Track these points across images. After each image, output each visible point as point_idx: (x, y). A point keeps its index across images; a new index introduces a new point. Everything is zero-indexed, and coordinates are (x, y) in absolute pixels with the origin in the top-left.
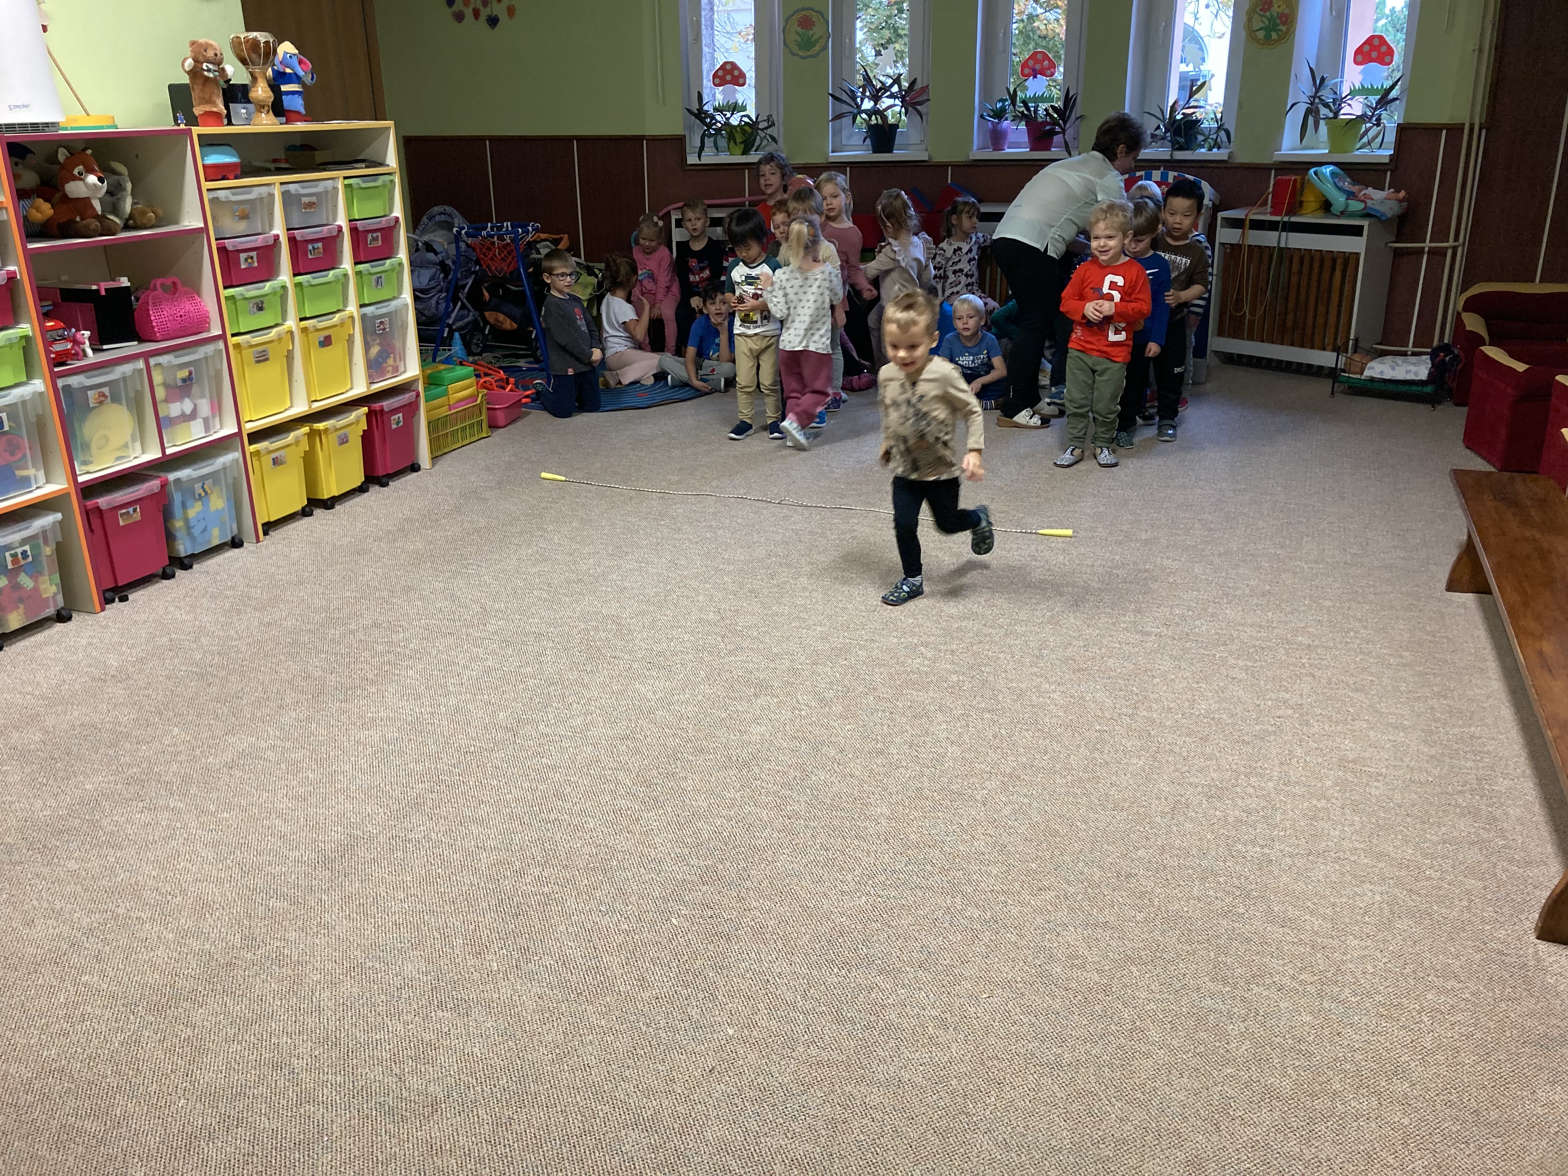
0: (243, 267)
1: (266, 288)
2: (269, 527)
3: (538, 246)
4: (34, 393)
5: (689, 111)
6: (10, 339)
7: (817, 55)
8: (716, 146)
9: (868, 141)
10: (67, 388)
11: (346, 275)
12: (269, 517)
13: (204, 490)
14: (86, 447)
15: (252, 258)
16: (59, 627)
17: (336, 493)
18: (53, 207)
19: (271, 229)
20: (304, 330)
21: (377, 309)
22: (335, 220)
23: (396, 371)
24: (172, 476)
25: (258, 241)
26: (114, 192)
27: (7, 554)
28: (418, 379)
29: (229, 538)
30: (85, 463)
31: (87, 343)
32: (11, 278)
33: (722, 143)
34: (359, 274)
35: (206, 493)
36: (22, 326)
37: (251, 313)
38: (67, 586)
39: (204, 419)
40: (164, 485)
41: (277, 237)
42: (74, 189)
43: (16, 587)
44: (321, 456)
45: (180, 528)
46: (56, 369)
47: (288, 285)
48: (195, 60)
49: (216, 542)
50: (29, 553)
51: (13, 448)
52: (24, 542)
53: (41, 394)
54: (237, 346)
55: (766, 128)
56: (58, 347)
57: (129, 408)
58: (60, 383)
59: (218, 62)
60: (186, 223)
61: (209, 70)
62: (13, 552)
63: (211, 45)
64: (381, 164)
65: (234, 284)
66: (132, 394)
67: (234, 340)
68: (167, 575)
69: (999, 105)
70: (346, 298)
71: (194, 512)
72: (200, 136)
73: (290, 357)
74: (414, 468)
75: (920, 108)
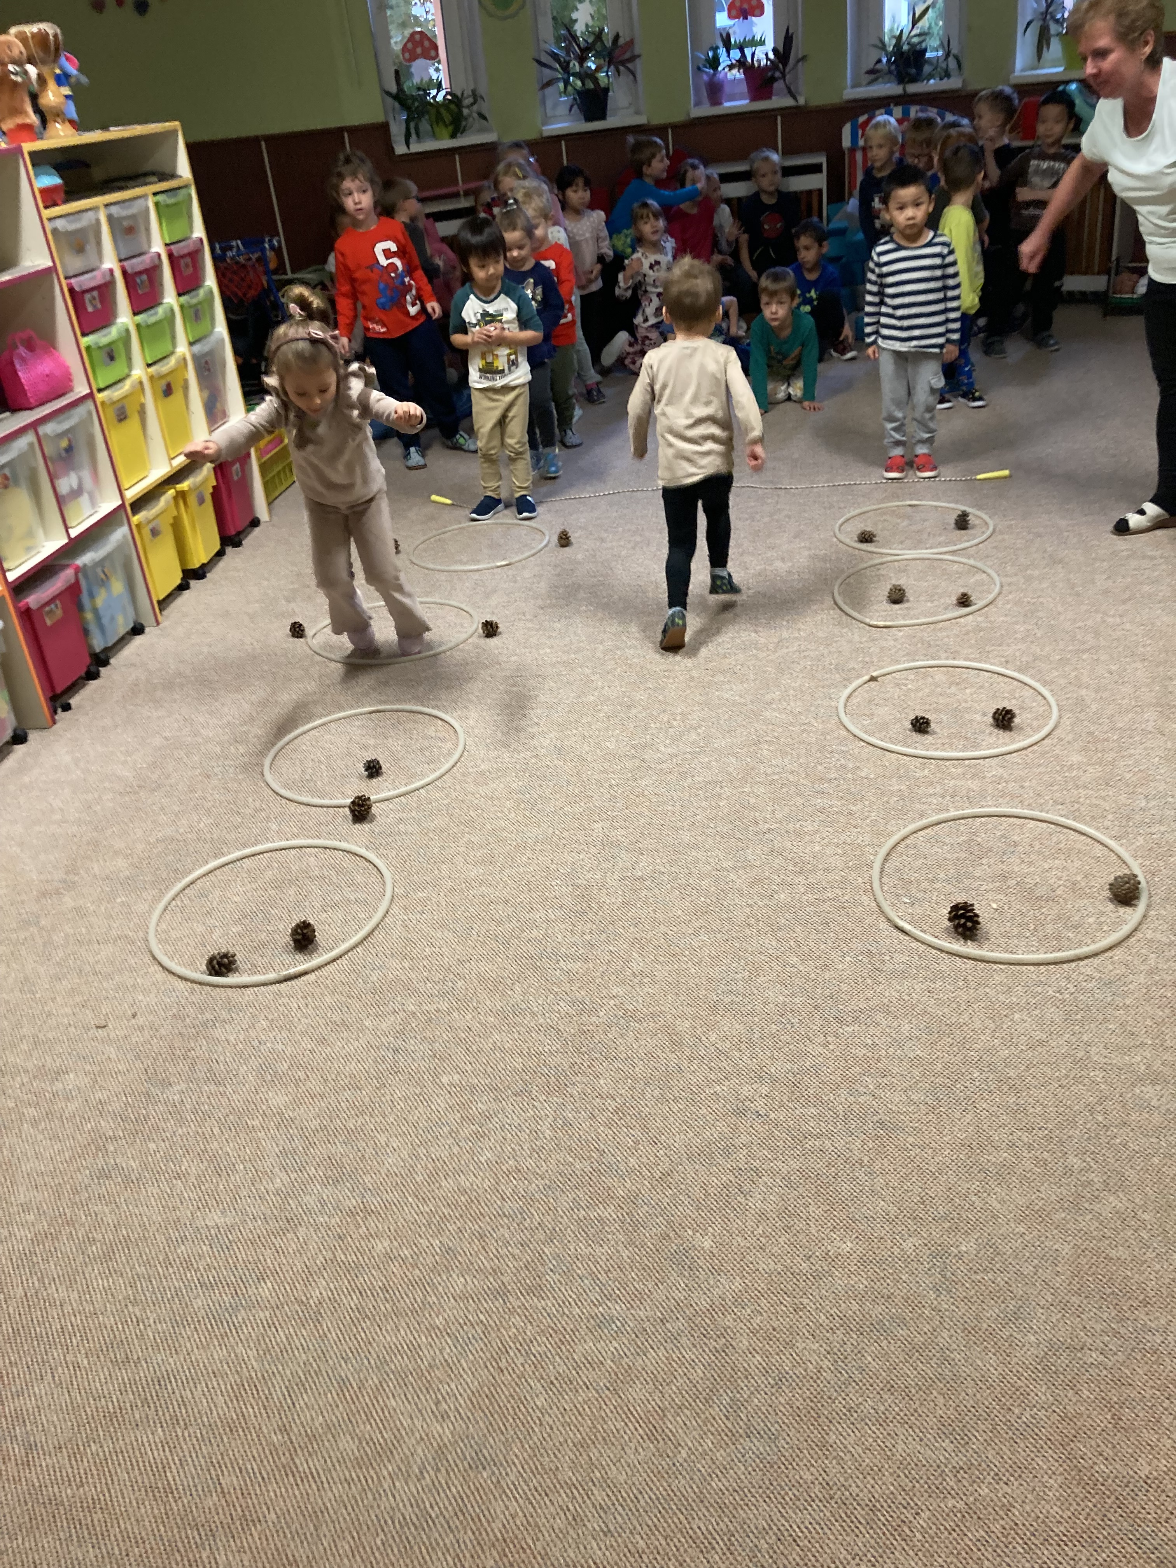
0: (90, 309)
1: (111, 334)
2: (162, 605)
5: (388, 94)
7: (514, 15)
9: (575, 109)
11: (172, 310)
12: (160, 594)
13: (105, 575)
15: (95, 298)
17: (203, 561)
19: (105, 262)
20: (151, 379)
21: (202, 346)
22: (153, 245)
24: (79, 562)
25: (94, 279)
29: (131, 625)
33: (425, 125)
34: (182, 307)
35: (107, 578)
37: (107, 365)
38: (16, 702)
39: (89, 494)
40: (75, 573)
41: (111, 272)
44: (186, 520)
45: (92, 621)
47: (130, 327)
48: (3, 63)
49: (122, 631)
54: (103, 404)
57: (28, 490)
59: (22, 61)
60: (29, 263)
61: (16, 74)
63: (14, 42)
64: (174, 176)
65: (87, 331)
66: (30, 473)
67: (100, 397)
68: (93, 675)
69: (710, 54)
70: (173, 338)
71: (100, 600)
72: (32, 154)
73: (142, 412)
74: (255, 523)
75: (630, 65)
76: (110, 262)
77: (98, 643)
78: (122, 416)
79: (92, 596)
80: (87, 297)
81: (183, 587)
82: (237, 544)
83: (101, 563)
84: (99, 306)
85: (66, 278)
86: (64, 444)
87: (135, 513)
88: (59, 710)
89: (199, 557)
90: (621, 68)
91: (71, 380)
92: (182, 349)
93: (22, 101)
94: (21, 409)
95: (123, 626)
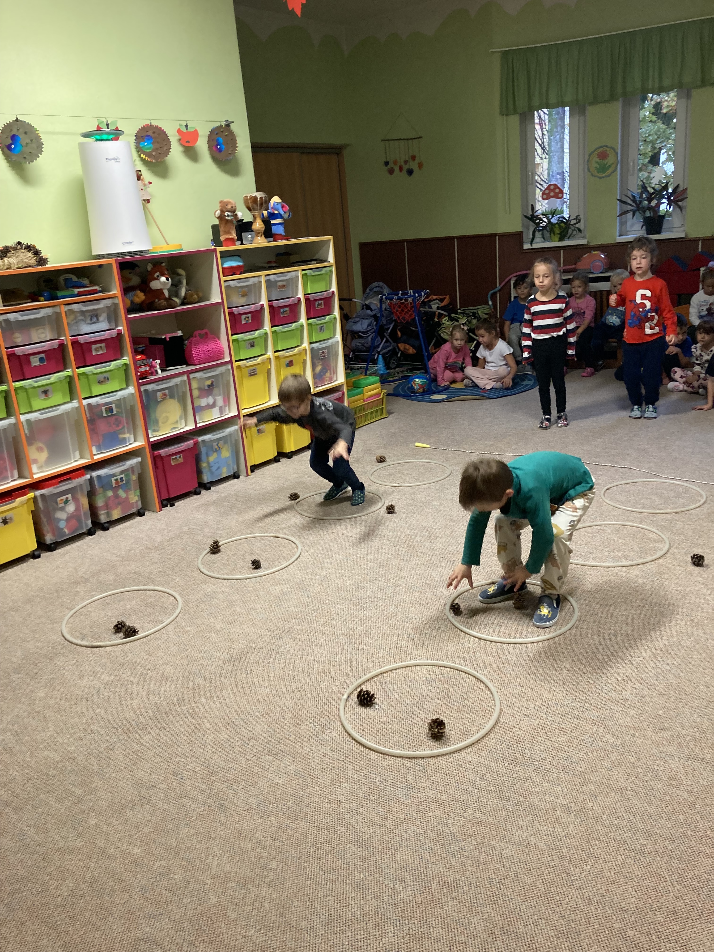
0: (243, 322)
1: (256, 334)
2: (254, 468)
3: (431, 303)
4: (130, 394)
5: (526, 217)
6: (117, 366)
7: (609, 175)
8: (543, 237)
9: (644, 228)
10: (146, 391)
11: (302, 326)
12: (255, 462)
13: (218, 447)
14: (156, 422)
15: (248, 317)
16: (139, 519)
17: (293, 449)
18: (145, 295)
19: (260, 301)
20: (277, 358)
21: (320, 344)
22: (297, 294)
23: (331, 380)
24: (200, 439)
25: (252, 308)
26: (176, 285)
27: (113, 479)
28: (343, 385)
29: (232, 473)
30: (154, 431)
31: (158, 367)
32: (119, 334)
33: (547, 235)
34: (310, 325)
35: (219, 448)
36: (124, 358)
37: (247, 348)
38: (143, 497)
39: (219, 407)
40: (196, 443)
41: (262, 306)
42: (154, 285)
43: (117, 496)
45: (205, 467)
46: (140, 381)
47: (269, 332)
48: (222, 211)
49: (225, 475)
50: (124, 479)
51: (118, 423)
52: (122, 472)
53: (133, 394)
54: (239, 367)
55: (575, 224)
56: (142, 369)
57: (179, 401)
58: (143, 388)
59: (233, 211)
60: (213, 300)
61: (228, 216)
62: (115, 478)
63: (230, 202)
64: (325, 261)
65: (238, 332)
66: (181, 394)
67: (236, 364)
68: (196, 493)
70: (300, 339)
71: (212, 458)
72: (223, 252)
73: (269, 372)
76: (264, 301)
77: (206, 478)
78: (253, 373)
79: (207, 455)
80: (243, 317)
81: (276, 460)
83: (217, 440)
84: (250, 321)
85: (228, 308)
86: (209, 382)
88: (168, 505)
89: (291, 447)
90: (674, 205)
91: (224, 354)
92: (305, 344)
93: (230, 228)
95: (226, 472)
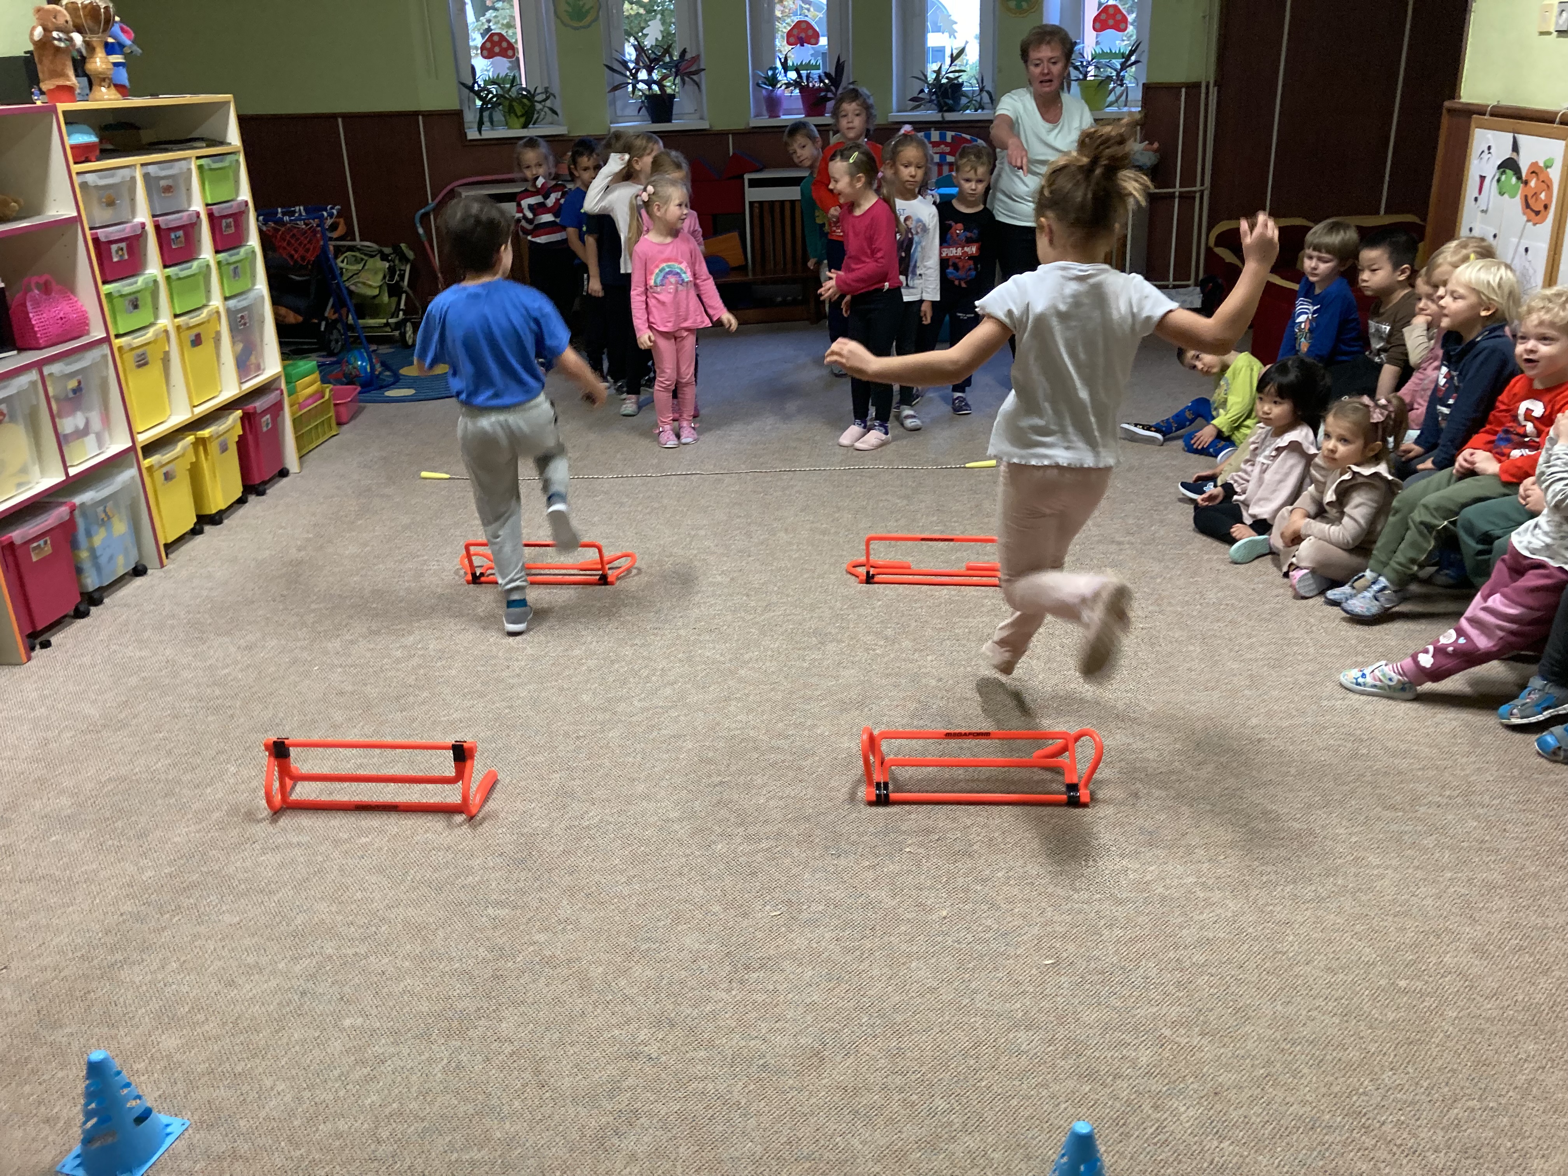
0: (115, 259)
1: (137, 283)
2: (169, 549)
5: (464, 85)
8: (491, 121)
9: (644, 111)
11: (207, 266)
13: (107, 514)
15: (122, 249)
17: (223, 507)
20: (178, 328)
21: (238, 301)
22: (193, 204)
23: (259, 368)
24: (78, 500)
28: (280, 378)
29: (132, 567)
33: (498, 116)
34: (219, 263)
35: (108, 517)
37: (128, 312)
39: (96, 433)
40: (71, 511)
41: (143, 226)
44: (205, 465)
45: (87, 559)
47: (159, 278)
48: (46, 29)
49: (121, 571)
54: (121, 349)
55: (544, 100)
57: (26, 427)
59: (66, 30)
60: (54, 213)
61: (60, 40)
64: (222, 143)
65: (110, 279)
66: (29, 411)
67: (117, 342)
68: (80, 614)
69: (770, 73)
70: (208, 291)
71: (99, 539)
72: (65, 113)
73: (166, 360)
74: (284, 473)
75: (695, 77)
76: (143, 216)
77: (91, 582)
78: (142, 362)
79: (89, 535)
80: (114, 247)
81: (196, 531)
82: (261, 493)
83: (104, 501)
84: (126, 257)
85: (91, 229)
86: (73, 384)
87: (145, 457)
88: (38, 647)
89: (217, 502)
90: (686, 79)
91: (87, 325)
92: (216, 302)
93: (64, 65)
94: (31, 349)
95: (122, 566)
